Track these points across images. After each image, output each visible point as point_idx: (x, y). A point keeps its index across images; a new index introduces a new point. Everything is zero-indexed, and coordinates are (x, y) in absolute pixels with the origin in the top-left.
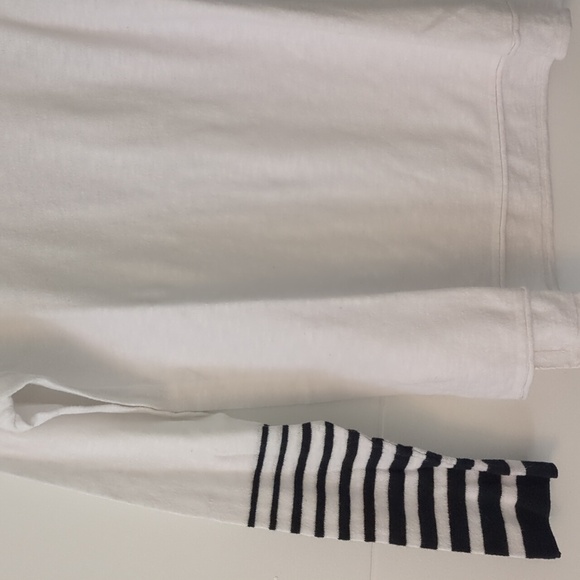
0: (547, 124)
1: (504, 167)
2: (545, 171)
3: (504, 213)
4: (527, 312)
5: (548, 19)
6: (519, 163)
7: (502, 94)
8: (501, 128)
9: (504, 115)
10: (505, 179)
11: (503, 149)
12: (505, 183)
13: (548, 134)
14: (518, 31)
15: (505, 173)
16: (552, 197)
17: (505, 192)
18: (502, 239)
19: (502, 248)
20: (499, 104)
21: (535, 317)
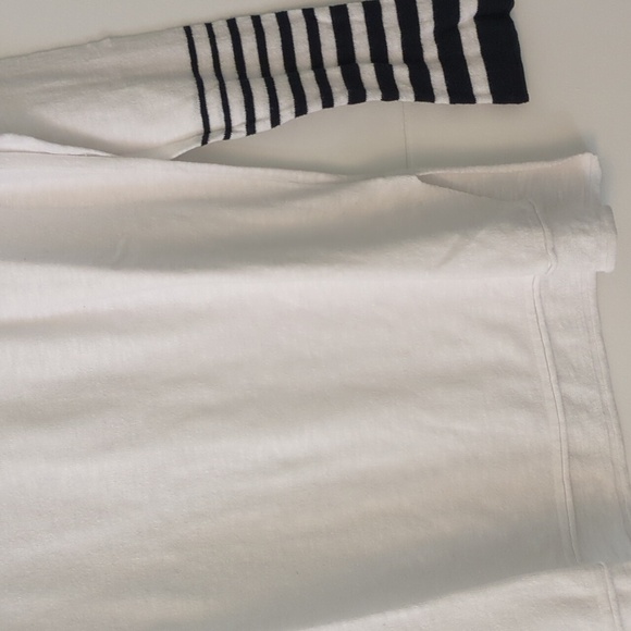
0: (602, 337)
1: (558, 400)
2: (607, 396)
3: (565, 457)
4: (611, 594)
5: (587, 227)
6: (575, 391)
7: (543, 308)
8: (548, 353)
9: (549, 334)
10: (561, 415)
11: (553, 378)
12: (562, 420)
13: (604, 349)
14: (553, 250)
15: (560, 408)
16: (619, 426)
17: (563, 431)
18: (567, 487)
19: (569, 500)
20: (542, 323)
21: (620, 598)
